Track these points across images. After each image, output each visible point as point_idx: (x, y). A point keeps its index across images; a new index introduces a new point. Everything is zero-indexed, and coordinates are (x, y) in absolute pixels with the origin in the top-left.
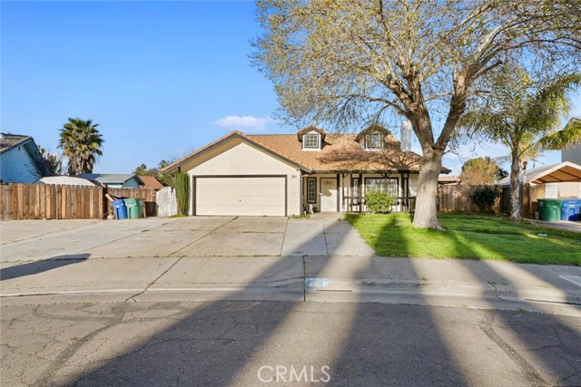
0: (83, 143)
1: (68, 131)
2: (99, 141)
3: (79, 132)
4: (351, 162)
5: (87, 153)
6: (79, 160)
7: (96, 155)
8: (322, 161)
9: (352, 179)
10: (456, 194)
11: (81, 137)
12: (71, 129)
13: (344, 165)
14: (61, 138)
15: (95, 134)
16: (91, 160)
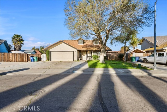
0: (18, 41)
1: (14, 38)
2: (23, 41)
3: (17, 38)
4: (90, 48)
5: (20, 44)
6: (17, 46)
7: (22, 45)
8: (83, 47)
9: (90, 52)
10: (115, 56)
11: (18, 39)
12: (15, 37)
13: (88, 48)
14: (12, 40)
15: (22, 39)
16: (21, 46)
